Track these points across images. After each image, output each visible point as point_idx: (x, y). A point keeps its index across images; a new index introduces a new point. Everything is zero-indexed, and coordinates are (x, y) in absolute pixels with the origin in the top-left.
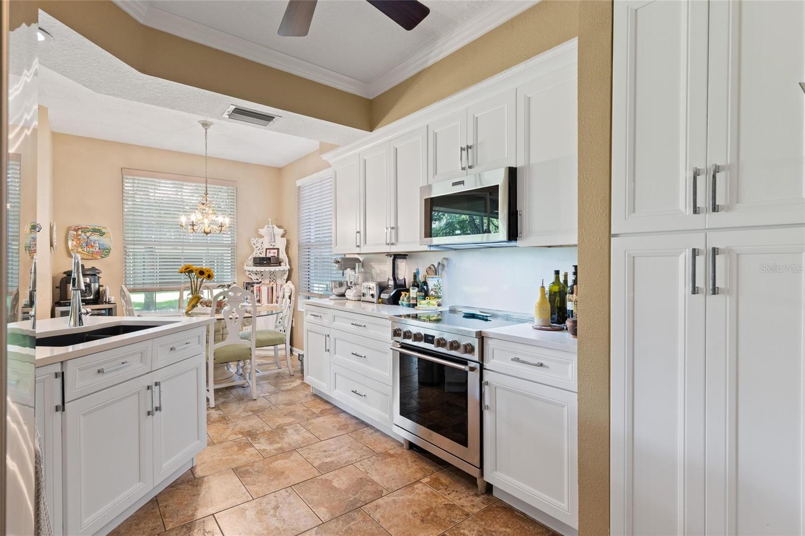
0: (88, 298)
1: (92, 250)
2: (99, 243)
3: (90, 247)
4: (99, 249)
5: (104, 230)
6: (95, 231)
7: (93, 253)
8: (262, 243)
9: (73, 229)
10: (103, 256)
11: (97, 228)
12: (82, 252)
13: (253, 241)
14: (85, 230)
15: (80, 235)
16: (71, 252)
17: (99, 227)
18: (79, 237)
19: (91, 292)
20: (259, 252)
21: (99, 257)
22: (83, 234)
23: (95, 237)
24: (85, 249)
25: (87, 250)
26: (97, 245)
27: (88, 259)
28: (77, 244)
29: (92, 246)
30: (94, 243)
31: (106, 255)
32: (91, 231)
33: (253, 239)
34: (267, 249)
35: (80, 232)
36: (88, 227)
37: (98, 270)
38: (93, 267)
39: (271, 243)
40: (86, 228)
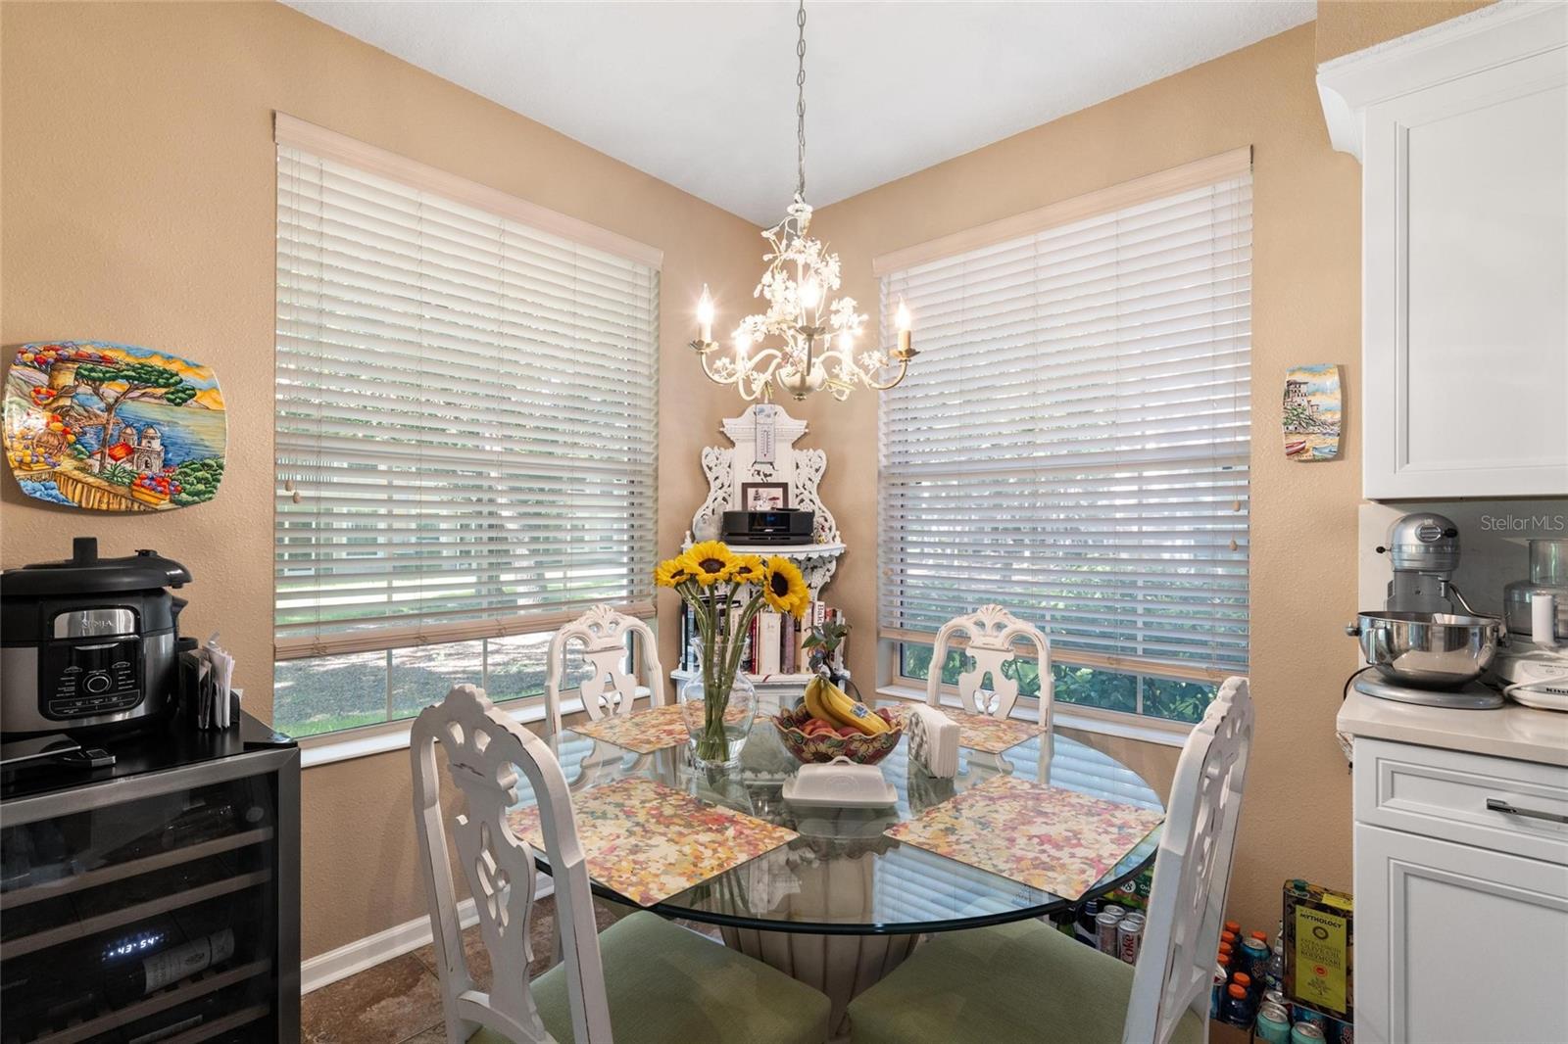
0: (118, 718)
1: (128, 467)
2: (162, 437)
3: (119, 452)
4: (166, 464)
5: (189, 378)
6: (144, 378)
7: (135, 482)
8: (729, 467)
9: (31, 356)
10: (184, 496)
11: (158, 363)
12: (77, 474)
13: (710, 455)
14: (96, 369)
15: (66, 392)
16: (16, 473)
17: (170, 358)
18: (67, 402)
19: (139, 684)
20: (721, 494)
21: (165, 504)
22: (85, 389)
23: (147, 408)
24: (95, 464)
25: (102, 466)
26: (156, 445)
27: (108, 513)
28: (53, 434)
29: (130, 451)
30: (141, 435)
31: (198, 493)
32: (127, 378)
33: (707, 450)
34: (745, 486)
35: (66, 379)
36: (109, 353)
37: (176, 566)
38: (144, 554)
39: (757, 467)
40: (104, 359)
